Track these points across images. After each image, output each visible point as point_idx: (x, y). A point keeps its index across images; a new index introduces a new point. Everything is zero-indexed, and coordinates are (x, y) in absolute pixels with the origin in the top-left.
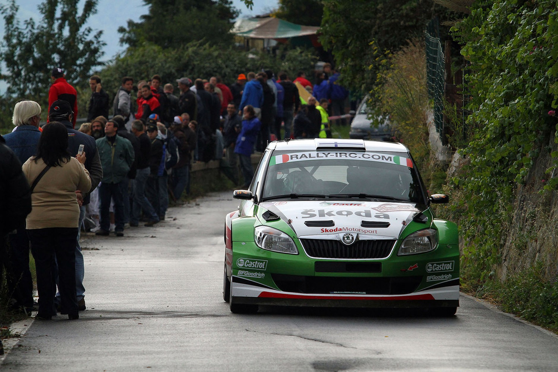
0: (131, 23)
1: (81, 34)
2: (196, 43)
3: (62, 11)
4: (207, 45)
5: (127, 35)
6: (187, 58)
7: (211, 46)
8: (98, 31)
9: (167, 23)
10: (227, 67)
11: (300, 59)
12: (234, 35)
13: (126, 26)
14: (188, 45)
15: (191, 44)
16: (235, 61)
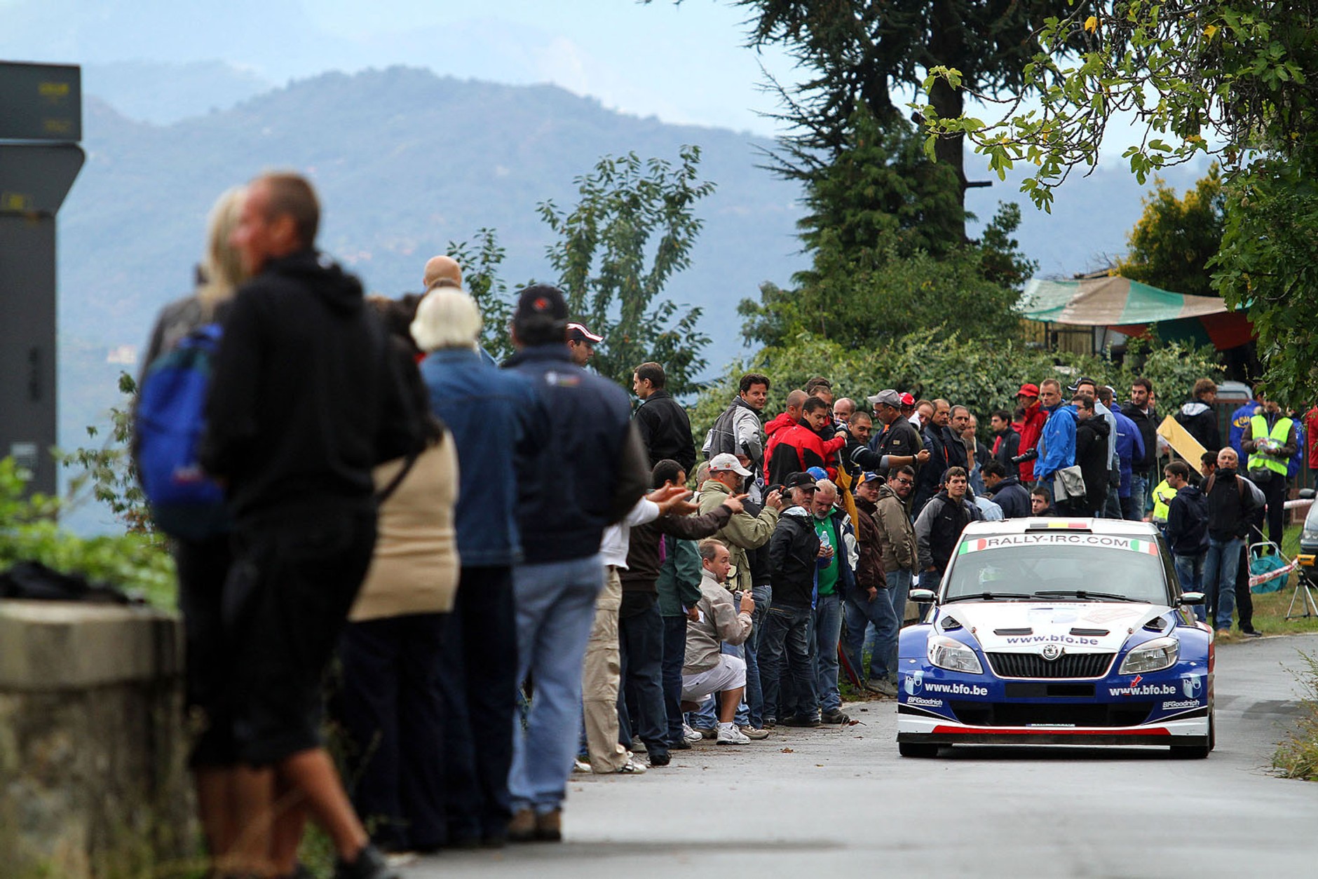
0: (769, 291)
1: (651, 317)
2: (928, 333)
3: (605, 261)
4: (953, 337)
5: (759, 319)
6: (904, 370)
7: (961, 341)
8: (690, 308)
9: (857, 288)
10: (1000, 391)
11: (1178, 370)
12: (1019, 316)
13: (757, 298)
14: (905, 339)
15: (912, 336)
16: (1021, 377)
